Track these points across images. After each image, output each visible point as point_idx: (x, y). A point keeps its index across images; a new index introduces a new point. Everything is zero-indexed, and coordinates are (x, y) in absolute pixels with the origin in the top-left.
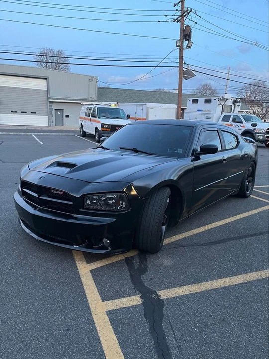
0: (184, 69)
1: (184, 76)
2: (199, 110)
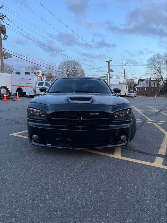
0: (3, 52)
1: (4, 57)
2: (22, 79)
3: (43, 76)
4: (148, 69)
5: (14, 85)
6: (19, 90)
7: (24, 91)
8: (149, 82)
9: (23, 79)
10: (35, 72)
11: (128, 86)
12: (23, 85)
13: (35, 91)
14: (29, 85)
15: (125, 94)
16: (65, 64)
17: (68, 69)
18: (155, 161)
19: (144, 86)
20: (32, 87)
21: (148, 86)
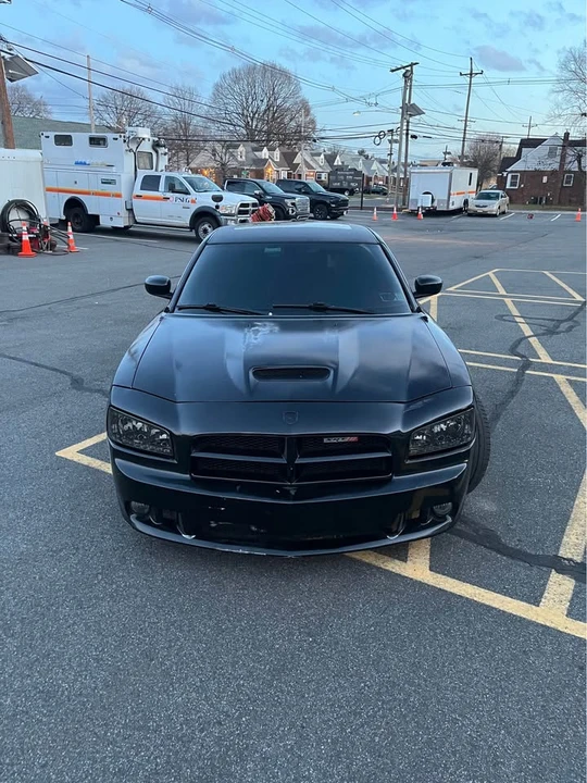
0: (3, 54)
1: (8, 73)
2: (81, 163)
3: (157, 152)
4: (560, 97)
5: (55, 187)
6: (74, 207)
7: (91, 212)
8: (559, 152)
9: (85, 164)
10: (127, 134)
11: (475, 173)
12: (87, 190)
13: (131, 210)
14: (108, 188)
15: (466, 202)
16: (237, 80)
17: (250, 101)
18: (546, 594)
19: (541, 168)
20: (119, 196)
21: (556, 166)
